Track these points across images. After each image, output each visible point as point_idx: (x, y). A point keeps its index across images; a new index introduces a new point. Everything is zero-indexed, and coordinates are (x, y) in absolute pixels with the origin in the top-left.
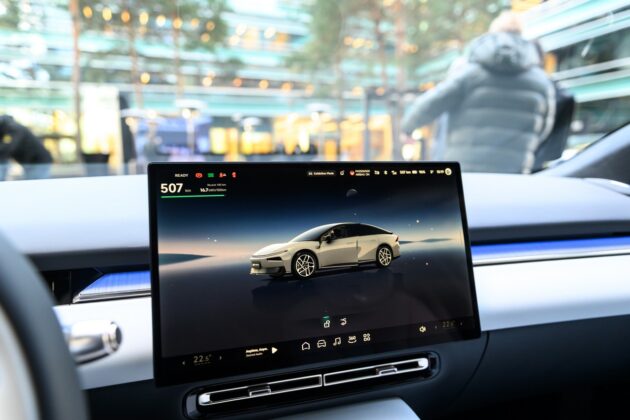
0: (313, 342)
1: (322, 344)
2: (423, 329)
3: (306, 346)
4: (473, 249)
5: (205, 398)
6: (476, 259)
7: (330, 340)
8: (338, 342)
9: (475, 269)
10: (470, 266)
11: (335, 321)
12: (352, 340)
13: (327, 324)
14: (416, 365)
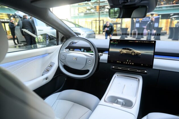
0: (125, 62)
1: (126, 63)
2: (142, 65)
3: (124, 63)
4: (155, 56)
5: (113, 67)
6: (155, 57)
7: (128, 63)
8: (129, 63)
9: (154, 59)
10: (153, 58)
11: (129, 61)
12: (131, 63)
13: (128, 61)
14: (144, 71)
